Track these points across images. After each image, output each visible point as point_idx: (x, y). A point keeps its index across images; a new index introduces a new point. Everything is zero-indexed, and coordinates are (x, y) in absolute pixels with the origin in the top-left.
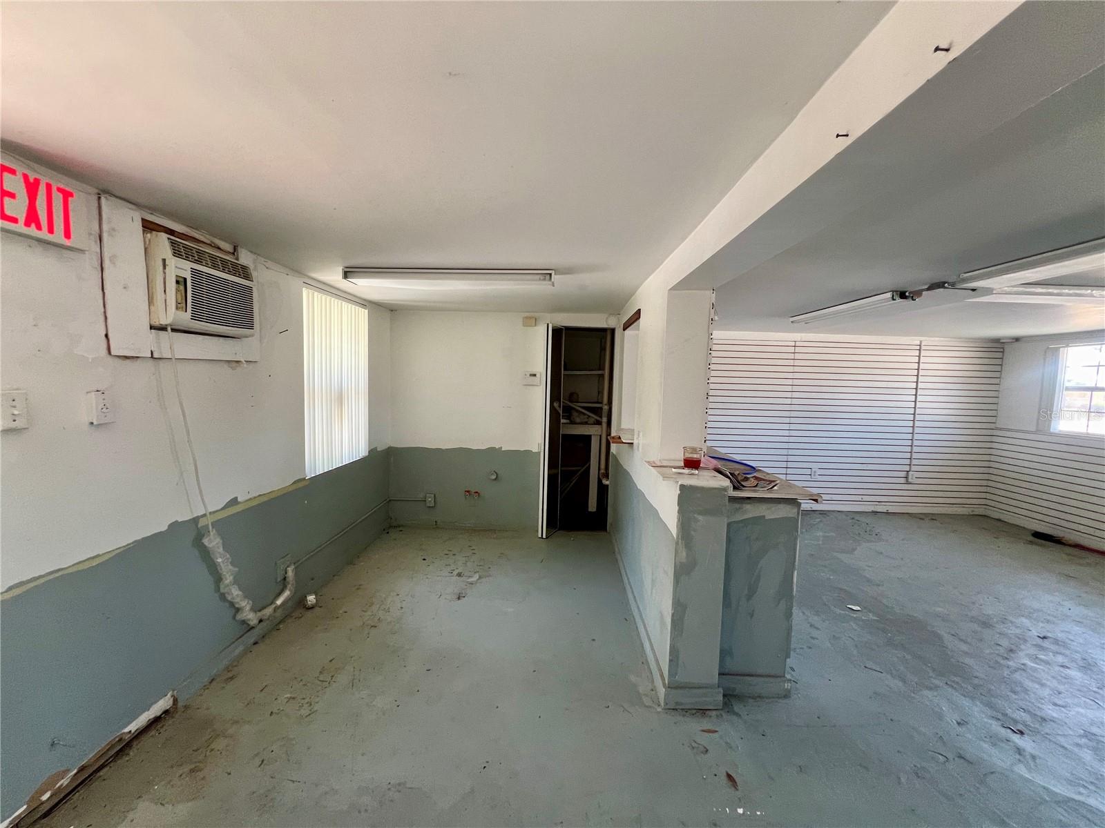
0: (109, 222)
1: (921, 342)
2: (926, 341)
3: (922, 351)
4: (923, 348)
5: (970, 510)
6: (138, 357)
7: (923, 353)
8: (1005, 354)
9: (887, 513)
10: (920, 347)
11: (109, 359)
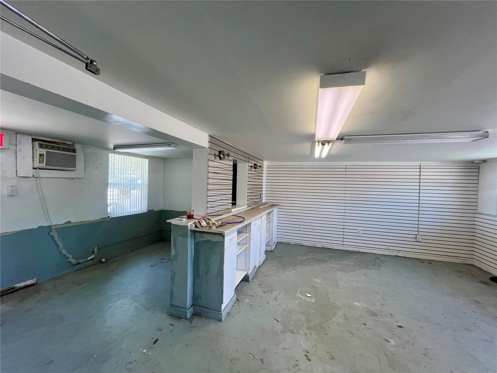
0: (19, 140)
1: (420, 164)
2: (423, 164)
3: (421, 169)
4: (422, 167)
5: (462, 261)
6: (28, 177)
7: (422, 170)
8: (480, 169)
9: (405, 257)
10: (420, 167)
11: (17, 177)
